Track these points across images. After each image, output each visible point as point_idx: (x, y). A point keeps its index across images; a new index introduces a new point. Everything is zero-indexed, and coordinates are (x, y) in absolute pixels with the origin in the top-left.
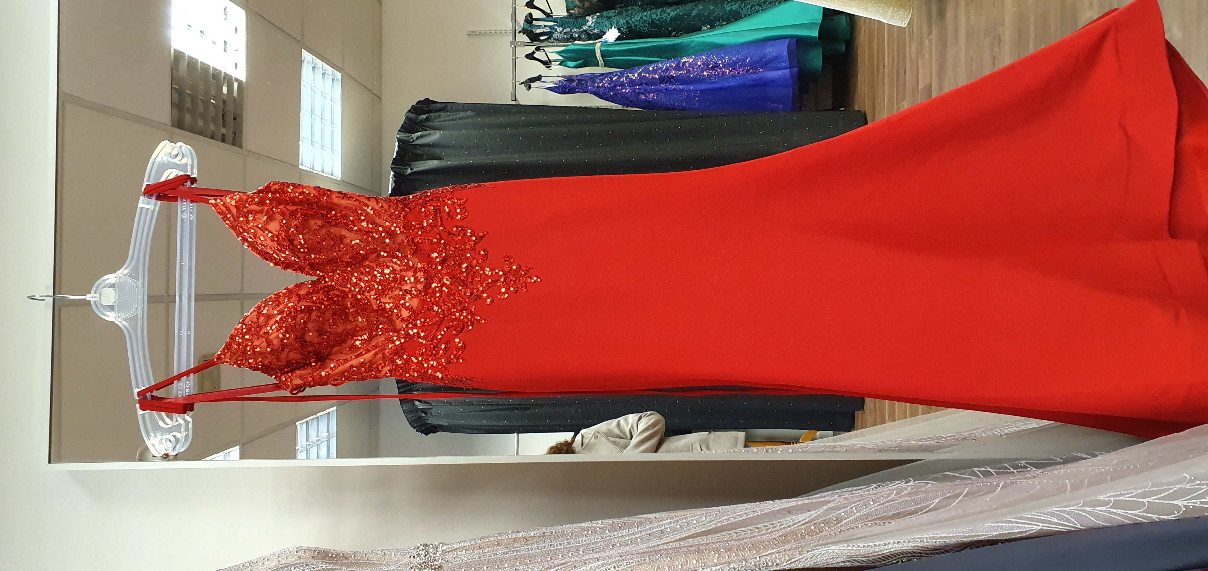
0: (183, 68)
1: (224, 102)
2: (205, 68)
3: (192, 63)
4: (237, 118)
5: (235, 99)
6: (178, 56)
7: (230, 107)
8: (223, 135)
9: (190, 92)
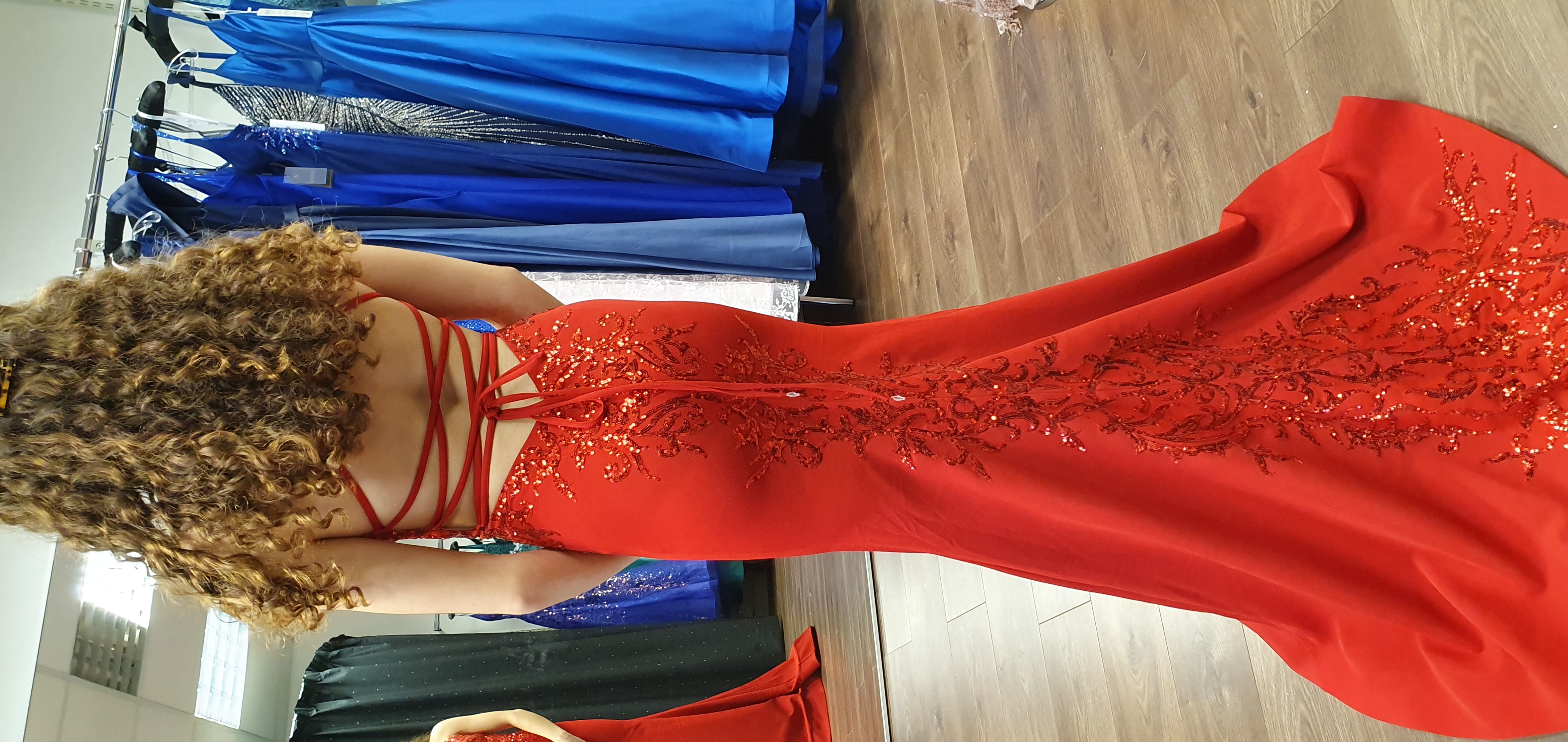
0: (89, 620)
1: (125, 649)
2: (110, 618)
3: (98, 615)
4: (135, 666)
5: (135, 646)
6: (86, 609)
7: (130, 656)
8: (119, 684)
9: (92, 642)
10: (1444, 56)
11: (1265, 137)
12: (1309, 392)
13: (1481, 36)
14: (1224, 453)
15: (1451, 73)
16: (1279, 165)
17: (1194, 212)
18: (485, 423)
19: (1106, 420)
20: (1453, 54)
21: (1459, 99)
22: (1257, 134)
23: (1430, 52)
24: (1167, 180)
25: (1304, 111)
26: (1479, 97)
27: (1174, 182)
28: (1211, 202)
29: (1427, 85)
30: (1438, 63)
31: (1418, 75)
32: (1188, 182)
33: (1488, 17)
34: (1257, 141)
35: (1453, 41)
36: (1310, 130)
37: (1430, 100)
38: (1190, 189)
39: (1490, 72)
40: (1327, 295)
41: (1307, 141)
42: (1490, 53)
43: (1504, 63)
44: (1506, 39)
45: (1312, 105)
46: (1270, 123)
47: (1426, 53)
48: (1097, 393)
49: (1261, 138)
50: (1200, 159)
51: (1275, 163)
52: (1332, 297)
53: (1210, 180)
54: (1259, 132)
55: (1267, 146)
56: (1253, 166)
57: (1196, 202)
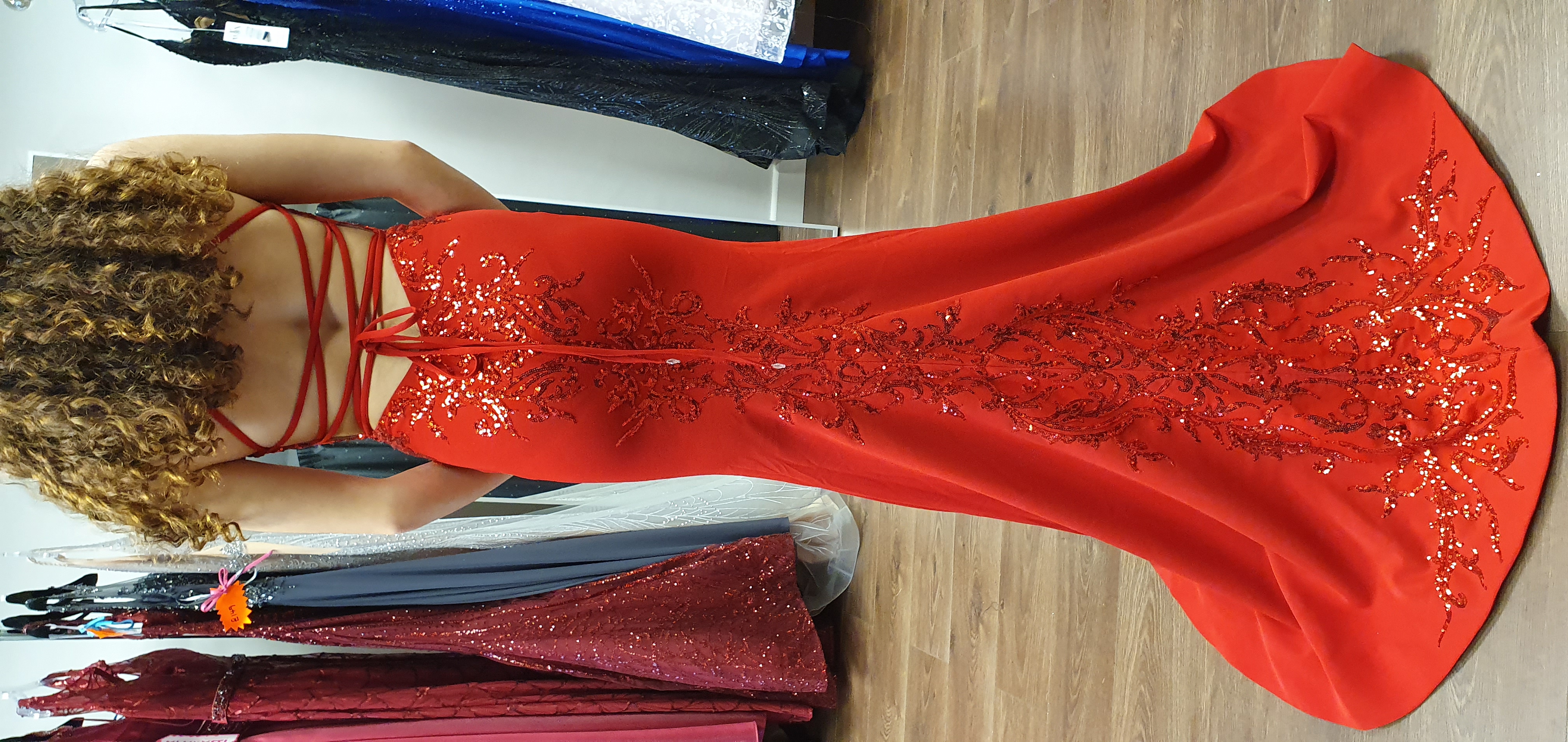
10: (1468, 33)
11: (1276, 29)
12: (1201, 395)
13: (1510, 30)
14: (1098, 446)
15: (1467, 58)
16: (1279, 68)
17: (1189, 74)
18: (364, 355)
19: (989, 397)
20: (1477, 37)
21: (1464, 91)
22: (1269, 20)
23: (1457, 23)
24: (1175, 24)
25: (1321, 21)
26: (1483, 101)
27: (1180, 30)
28: (1208, 72)
29: (1441, 58)
30: (1460, 39)
31: (1437, 42)
32: (1193, 37)
33: (1524, 11)
34: (1267, 30)
35: (1483, 21)
36: (1320, 45)
37: (1439, 75)
38: (1193, 48)
39: (1503, 78)
40: (1257, 279)
41: (1313, 56)
42: (1512, 56)
43: (1519, 75)
44: (1531, 48)
45: (1329, 18)
46: (1285, 16)
47: (1453, 21)
48: (988, 369)
49: (1272, 27)
50: (1211, 18)
51: (1276, 65)
52: (1262, 281)
53: (1213, 48)
54: (1272, 19)
55: (1275, 40)
56: (1256, 56)
57: (1194, 64)
